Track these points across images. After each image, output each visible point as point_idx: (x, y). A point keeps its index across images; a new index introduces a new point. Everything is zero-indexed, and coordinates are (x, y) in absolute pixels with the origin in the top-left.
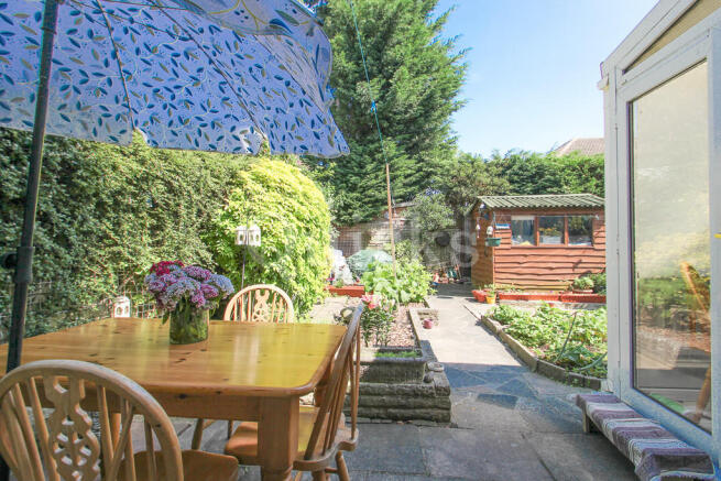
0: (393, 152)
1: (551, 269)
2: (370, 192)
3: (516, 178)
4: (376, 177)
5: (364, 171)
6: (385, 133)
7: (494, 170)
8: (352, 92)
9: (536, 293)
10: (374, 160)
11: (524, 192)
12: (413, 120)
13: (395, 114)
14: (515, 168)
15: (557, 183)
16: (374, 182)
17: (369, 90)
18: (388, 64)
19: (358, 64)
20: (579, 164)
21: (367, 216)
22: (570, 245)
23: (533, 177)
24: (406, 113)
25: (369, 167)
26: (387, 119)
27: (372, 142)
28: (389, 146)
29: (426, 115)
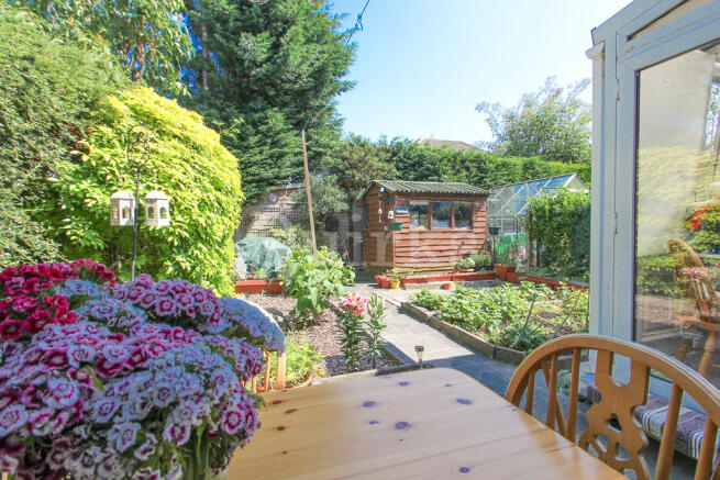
0: (281, 126)
1: (441, 251)
2: (253, 169)
3: (401, 165)
4: (261, 153)
5: (245, 144)
6: (271, 102)
7: (383, 155)
8: (232, 45)
9: (433, 275)
10: (257, 132)
11: (408, 179)
12: (302, 93)
13: (283, 81)
14: (401, 155)
15: (436, 172)
16: (258, 157)
17: (254, 46)
18: (277, 20)
19: (242, 10)
20: (453, 156)
21: (250, 198)
22: (456, 229)
23: (414, 165)
24: (295, 82)
25: (253, 140)
26: (274, 85)
27: (256, 111)
28: (276, 119)
29: (316, 89)
